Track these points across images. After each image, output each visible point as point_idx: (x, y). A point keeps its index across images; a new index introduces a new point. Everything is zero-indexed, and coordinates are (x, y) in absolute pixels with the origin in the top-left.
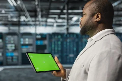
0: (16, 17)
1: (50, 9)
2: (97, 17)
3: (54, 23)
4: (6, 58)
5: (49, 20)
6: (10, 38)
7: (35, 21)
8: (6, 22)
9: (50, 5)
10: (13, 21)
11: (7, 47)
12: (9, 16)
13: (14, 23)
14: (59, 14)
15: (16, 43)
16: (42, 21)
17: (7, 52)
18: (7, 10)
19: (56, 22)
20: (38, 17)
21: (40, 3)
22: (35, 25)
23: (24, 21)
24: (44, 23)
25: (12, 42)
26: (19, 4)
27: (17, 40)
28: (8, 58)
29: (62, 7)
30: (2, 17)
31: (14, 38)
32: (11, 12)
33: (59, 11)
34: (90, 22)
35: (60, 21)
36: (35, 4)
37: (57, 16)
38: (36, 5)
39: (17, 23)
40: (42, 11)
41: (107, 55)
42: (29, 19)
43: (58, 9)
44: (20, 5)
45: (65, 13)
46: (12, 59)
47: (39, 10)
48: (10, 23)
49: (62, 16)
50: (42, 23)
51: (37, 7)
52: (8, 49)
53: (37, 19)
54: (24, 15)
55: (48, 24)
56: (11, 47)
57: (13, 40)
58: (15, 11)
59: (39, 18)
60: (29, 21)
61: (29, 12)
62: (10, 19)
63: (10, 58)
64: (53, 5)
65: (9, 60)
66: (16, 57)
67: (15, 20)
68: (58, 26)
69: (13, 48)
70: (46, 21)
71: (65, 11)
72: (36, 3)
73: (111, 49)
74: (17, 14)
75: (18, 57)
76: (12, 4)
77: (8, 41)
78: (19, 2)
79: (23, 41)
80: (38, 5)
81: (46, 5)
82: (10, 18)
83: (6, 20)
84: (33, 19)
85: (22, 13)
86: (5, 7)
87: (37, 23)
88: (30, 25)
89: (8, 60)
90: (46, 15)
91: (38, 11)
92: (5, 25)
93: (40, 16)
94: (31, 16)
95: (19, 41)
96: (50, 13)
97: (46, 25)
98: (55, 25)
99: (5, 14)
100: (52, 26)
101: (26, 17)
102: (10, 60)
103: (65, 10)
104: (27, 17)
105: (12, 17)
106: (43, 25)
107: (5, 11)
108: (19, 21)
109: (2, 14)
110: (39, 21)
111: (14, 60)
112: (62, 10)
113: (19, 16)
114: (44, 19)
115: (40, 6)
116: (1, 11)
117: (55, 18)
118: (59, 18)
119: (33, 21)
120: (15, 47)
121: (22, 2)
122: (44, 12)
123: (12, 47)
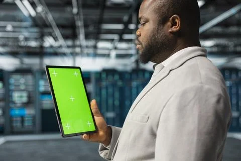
0: (36, 39)
1: (101, 21)
2: (172, 24)
3: (111, 50)
4: (10, 119)
5: (101, 45)
6: (18, 80)
7: (74, 46)
8: (16, 50)
9: (102, 14)
10: (29, 47)
11: (12, 98)
12: (21, 37)
13: (31, 50)
14: (121, 33)
15: (30, 88)
16: (87, 47)
17: (11, 109)
18: (16, 24)
19: (116, 48)
20: (79, 39)
21: (81, 11)
22: (74, 55)
23: (51, 47)
24: (91, 51)
25: (22, 87)
26: (39, 13)
27: (31, 84)
28: (15, 119)
29: (126, 18)
30: (6, 40)
31: (26, 80)
32: (26, 28)
33: (120, 27)
34: (159, 36)
35: (123, 45)
36: (72, 11)
37: (116, 37)
38: (74, 15)
39: (38, 50)
40: (86, 26)
41: (195, 95)
42: (61, 42)
43: (118, 21)
44: (43, 15)
45: (132, 30)
46: (23, 121)
47: (80, 23)
48: (24, 50)
49: (127, 37)
50: (86, 51)
51: (76, 18)
52: (14, 103)
53: (78, 43)
54: (51, 34)
55: (99, 52)
56: (19, 97)
57: (24, 84)
58: (32, 26)
59: (80, 41)
60: (60, 47)
61: (61, 30)
62: (23, 44)
63: (19, 119)
64: (107, 15)
65: (17, 125)
66: (30, 118)
67: (33, 44)
68: (119, 56)
69: (25, 99)
70: (95, 47)
71: (132, 26)
72: (75, 10)
73: (201, 83)
74: (37, 32)
75: (34, 117)
76: (26, 13)
77: (15, 86)
78: (40, 9)
79: (44, 86)
80: (78, 13)
81: (94, 14)
82: (23, 40)
83: (16, 44)
84: (70, 43)
85: (47, 30)
86: (13, 19)
87: (78, 50)
88: (64, 54)
89: (14, 125)
90: (95, 34)
91: (79, 26)
92: (14, 54)
93: (82, 36)
94: (66, 37)
95: (36, 85)
96: (102, 31)
97: (96, 55)
98: (113, 53)
99: (13, 32)
100: (108, 56)
101: (56, 39)
102: (19, 125)
103: (132, 23)
104: (57, 37)
105: (26, 39)
106: (88, 55)
107: (14, 27)
108: (42, 47)
109: (6, 33)
110: (80, 46)
111: (26, 124)
112: (126, 24)
113: (41, 37)
114: (91, 43)
115: (82, 17)
116: (5, 27)
117: (112, 40)
118: (121, 40)
119: (68, 47)
120: (29, 97)
121: (47, 9)
122: (91, 29)
123: (21, 97)
